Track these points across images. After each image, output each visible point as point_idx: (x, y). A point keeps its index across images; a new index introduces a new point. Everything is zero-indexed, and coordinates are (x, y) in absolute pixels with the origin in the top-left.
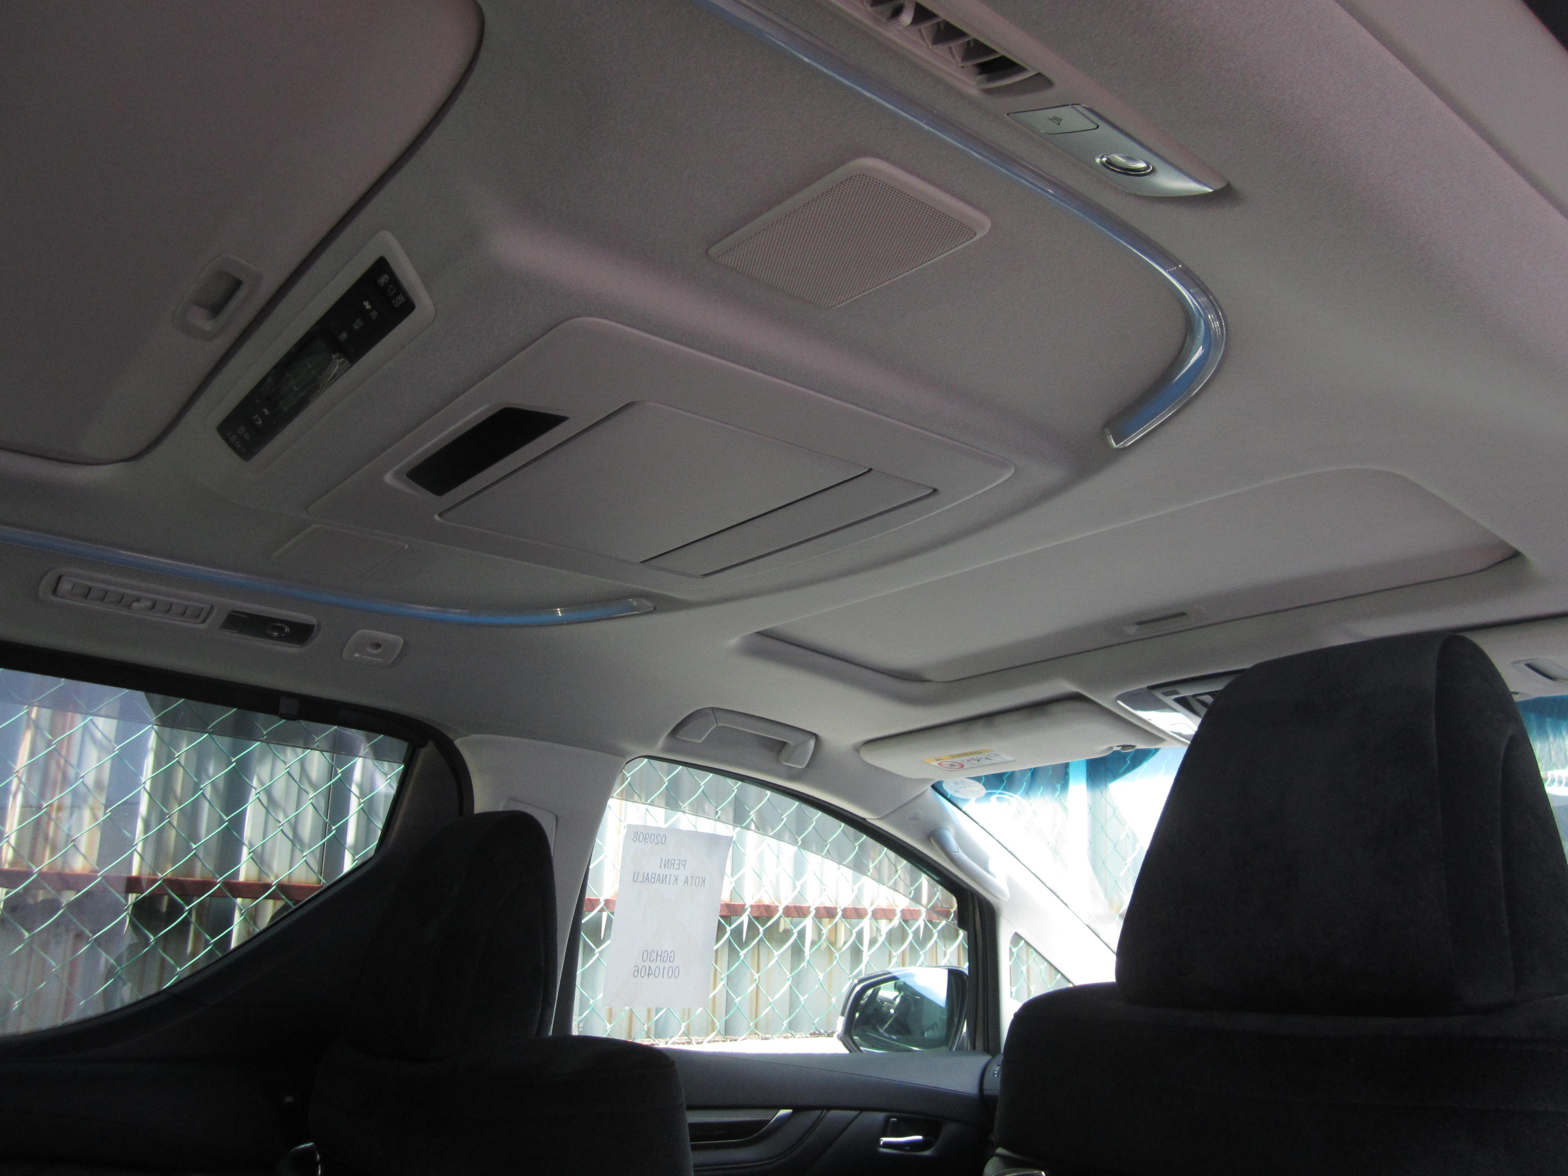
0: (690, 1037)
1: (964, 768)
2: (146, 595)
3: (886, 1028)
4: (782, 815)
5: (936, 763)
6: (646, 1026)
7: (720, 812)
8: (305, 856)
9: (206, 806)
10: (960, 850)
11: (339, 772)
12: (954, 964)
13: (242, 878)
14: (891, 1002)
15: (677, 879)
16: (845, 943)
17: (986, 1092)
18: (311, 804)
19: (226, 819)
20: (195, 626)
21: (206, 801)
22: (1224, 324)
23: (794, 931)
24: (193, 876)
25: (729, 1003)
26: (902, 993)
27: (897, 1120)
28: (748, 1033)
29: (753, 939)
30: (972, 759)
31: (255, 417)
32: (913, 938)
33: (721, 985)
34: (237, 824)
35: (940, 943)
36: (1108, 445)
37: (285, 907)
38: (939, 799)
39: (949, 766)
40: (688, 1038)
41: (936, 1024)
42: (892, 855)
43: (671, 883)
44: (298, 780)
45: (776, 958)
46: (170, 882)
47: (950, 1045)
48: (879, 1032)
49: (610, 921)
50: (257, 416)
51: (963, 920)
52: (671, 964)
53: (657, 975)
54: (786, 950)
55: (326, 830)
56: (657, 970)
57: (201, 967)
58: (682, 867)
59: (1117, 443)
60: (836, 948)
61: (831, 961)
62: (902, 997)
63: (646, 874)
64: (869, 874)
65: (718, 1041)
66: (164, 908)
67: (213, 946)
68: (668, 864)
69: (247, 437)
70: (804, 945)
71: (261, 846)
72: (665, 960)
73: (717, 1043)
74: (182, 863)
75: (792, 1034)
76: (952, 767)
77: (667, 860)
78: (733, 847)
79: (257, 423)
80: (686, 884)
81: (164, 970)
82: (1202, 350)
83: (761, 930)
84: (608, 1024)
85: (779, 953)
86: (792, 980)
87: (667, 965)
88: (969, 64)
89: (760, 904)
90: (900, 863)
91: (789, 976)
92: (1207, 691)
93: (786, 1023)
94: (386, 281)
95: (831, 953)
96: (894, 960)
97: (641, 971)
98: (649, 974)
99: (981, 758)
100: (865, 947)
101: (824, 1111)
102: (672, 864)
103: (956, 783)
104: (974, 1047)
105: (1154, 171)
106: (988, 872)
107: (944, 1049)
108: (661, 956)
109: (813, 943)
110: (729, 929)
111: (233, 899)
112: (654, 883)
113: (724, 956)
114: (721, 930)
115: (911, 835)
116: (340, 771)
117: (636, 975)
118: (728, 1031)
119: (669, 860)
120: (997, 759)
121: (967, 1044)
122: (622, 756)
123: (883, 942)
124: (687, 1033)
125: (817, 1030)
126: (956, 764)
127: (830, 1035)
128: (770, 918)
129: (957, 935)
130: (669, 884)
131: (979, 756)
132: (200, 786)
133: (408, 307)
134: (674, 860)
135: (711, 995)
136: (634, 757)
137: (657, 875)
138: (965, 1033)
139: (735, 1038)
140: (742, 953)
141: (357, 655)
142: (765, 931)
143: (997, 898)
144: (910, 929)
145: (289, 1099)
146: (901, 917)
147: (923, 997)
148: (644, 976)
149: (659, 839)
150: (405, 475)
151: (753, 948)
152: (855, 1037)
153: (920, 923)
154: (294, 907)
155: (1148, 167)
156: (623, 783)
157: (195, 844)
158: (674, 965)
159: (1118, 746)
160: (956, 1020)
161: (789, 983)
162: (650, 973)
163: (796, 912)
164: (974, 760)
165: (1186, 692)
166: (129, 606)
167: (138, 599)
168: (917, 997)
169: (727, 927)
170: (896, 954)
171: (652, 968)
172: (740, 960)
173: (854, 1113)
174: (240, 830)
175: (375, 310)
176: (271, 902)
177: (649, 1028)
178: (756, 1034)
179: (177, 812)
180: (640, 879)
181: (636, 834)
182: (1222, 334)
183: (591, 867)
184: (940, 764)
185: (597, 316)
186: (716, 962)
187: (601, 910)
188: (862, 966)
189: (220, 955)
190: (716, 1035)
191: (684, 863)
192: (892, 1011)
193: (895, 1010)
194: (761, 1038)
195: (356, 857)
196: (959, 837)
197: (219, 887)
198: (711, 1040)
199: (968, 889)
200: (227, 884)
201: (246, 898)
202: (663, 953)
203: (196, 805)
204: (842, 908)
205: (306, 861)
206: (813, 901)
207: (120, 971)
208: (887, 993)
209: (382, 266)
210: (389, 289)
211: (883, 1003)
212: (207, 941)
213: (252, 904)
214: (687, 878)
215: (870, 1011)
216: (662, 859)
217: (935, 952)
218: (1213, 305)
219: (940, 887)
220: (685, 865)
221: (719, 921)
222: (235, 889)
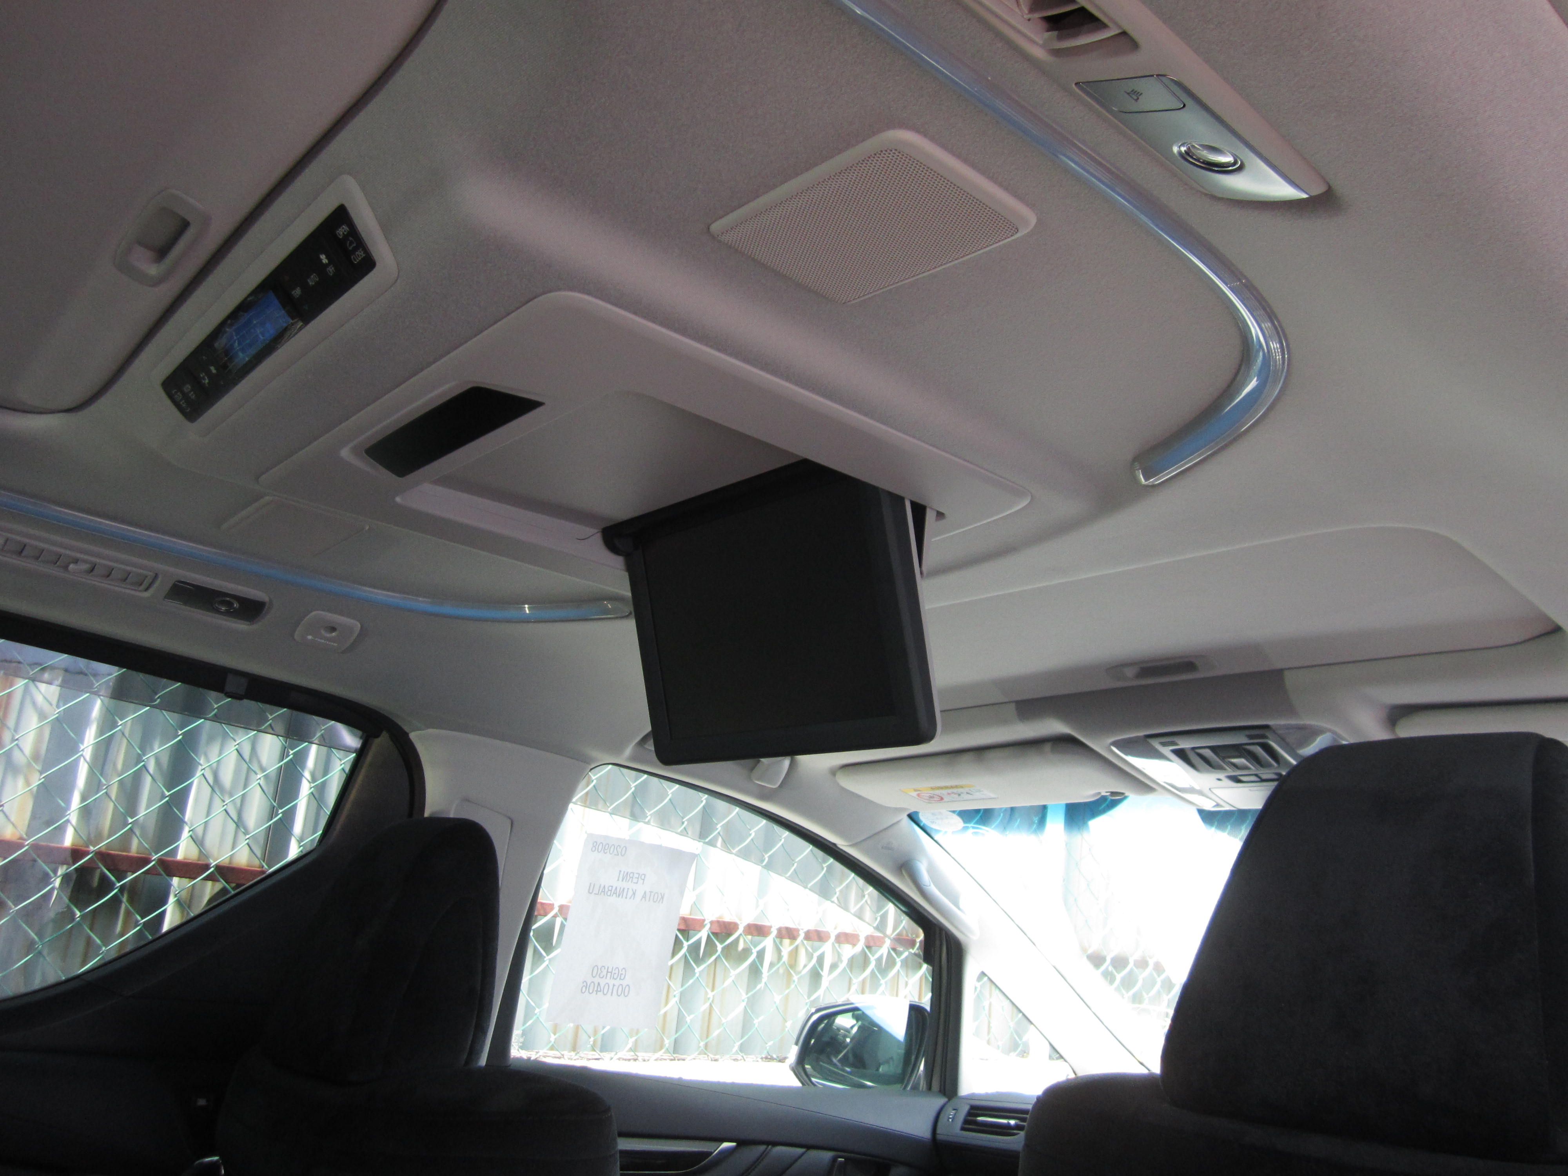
0: (637, 1053)
1: (943, 801)
2: (86, 557)
3: (841, 1058)
4: (750, 830)
5: (914, 794)
6: (592, 1039)
7: (686, 823)
8: (248, 839)
9: (148, 780)
10: (932, 884)
11: (290, 754)
12: (916, 1000)
13: (180, 856)
14: (848, 1031)
15: (634, 894)
16: (805, 966)
17: (939, 1137)
18: (258, 785)
19: (167, 794)
20: (138, 594)
21: (149, 775)
22: (1286, 356)
23: (753, 951)
24: (129, 851)
25: (680, 1019)
26: (860, 1023)
27: (845, 1160)
28: (697, 1053)
29: (711, 956)
30: (953, 793)
31: (202, 376)
32: (876, 966)
33: (674, 1001)
34: (179, 801)
35: (902, 973)
36: (1136, 480)
37: (224, 891)
38: (914, 829)
39: (927, 798)
40: (635, 1054)
41: (892, 1058)
42: (861, 881)
43: (629, 896)
44: (248, 761)
45: (733, 978)
46: (103, 856)
47: (905, 1084)
48: (832, 1061)
49: (563, 926)
50: (204, 374)
51: (929, 954)
52: (621, 982)
53: (605, 992)
54: (743, 970)
55: (272, 813)
56: (607, 987)
57: (129, 948)
58: (641, 881)
59: (1146, 480)
60: (795, 972)
61: (788, 985)
62: (859, 1028)
63: (602, 886)
64: (835, 899)
65: (665, 1059)
66: (95, 882)
67: (143, 926)
68: (626, 876)
69: (192, 396)
70: (762, 965)
71: (204, 824)
72: (615, 977)
73: (665, 1061)
74: (118, 836)
75: (743, 1057)
76: (931, 799)
77: (626, 873)
78: (697, 863)
79: (204, 382)
80: (644, 899)
81: (89, 949)
82: (1257, 381)
83: (720, 947)
84: (552, 1035)
85: (738, 972)
86: (748, 1002)
87: (617, 982)
88: (1037, 15)
89: (720, 920)
90: (867, 889)
91: (744, 996)
92: (1208, 745)
93: (738, 1044)
94: (345, 233)
95: (789, 975)
96: (854, 988)
97: (589, 986)
98: (597, 991)
99: (962, 793)
100: (825, 973)
101: (770, 1147)
102: (630, 877)
103: (933, 814)
104: (929, 1088)
105: (1241, 168)
106: (959, 908)
107: (898, 1087)
108: (611, 972)
109: (772, 965)
110: (686, 944)
111: (167, 877)
112: (610, 896)
113: (679, 971)
114: (677, 944)
115: (883, 866)
116: (291, 752)
117: (583, 991)
118: (677, 1049)
119: (627, 873)
120: (977, 795)
121: (923, 1084)
122: (587, 763)
123: (844, 969)
124: (634, 1049)
125: (769, 1055)
126: (936, 796)
127: (782, 1060)
128: (729, 935)
129: (920, 967)
130: (626, 898)
131: (960, 790)
132: (142, 758)
133: (368, 264)
134: (633, 873)
135: (662, 1012)
136: (598, 764)
137: (614, 888)
138: (922, 1071)
139: (683, 1057)
140: (698, 970)
141: (310, 637)
142: (723, 949)
143: (966, 936)
144: (873, 956)
145: (202, 1102)
146: (865, 943)
147: (880, 1028)
148: (592, 992)
149: (619, 850)
150: (364, 452)
151: (709, 966)
152: (807, 1067)
153: (884, 950)
154: (233, 892)
155: (1235, 163)
156: (588, 785)
157: (132, 818)
158: (624, 983)
159: (1107, 792)
160: (913, 1058)
161: (744, 1004)
162: (599, 990)
163: (758, 930)
164: (955, 794)
165: (1185, 744)
166: (66, 568)
167: (76, 561)
168: (875, 1028)
169: (685, 942)
170: (857, 981)
171: (601, 984)
172: (695, 978)
173: (800, 1151)
174: (182, 807)
175: (332, 266)
176: (210, 883)
177: (595, 1041)
178: (706, 1054)
179: (117, 783)
180: (596, 891)
181: (595, 843)
182: (1283, 367)
183: (545, 872)
184: (918, 795)
185: (579, 292)
186: (670, 977)
187: (555, 916)
188: (820, 992)
189: (150, 938)
190: (664, 1053)
191: (643, 877)
192: (848, 1040)
193: (851, 1040)
194: (710, 1059)
195: (302, 844)
196: (932, 870)
197: (154, 865)
198: (658, 1058)
199: (936, 923)
200: (161, 862)
201: (183, 877)
202: (614, 969)
203: (137, 778)
204: (805, 930)
205: (248, 844)
206: (775, 922)
207: (41, 946)
208: (845, 1022)
209: (341, 215)
210: (348, 242)
211: (840, 1031)
212: (137, 921)
213: (188, 883)
214: (645, 893)
215: (825, 1039)
216: (620, 871)
217: (896, 981)
218: (1278, 333)
219: (907, 918)
220: (644, 880)
221: (677, 936)
222: (171, 868)
